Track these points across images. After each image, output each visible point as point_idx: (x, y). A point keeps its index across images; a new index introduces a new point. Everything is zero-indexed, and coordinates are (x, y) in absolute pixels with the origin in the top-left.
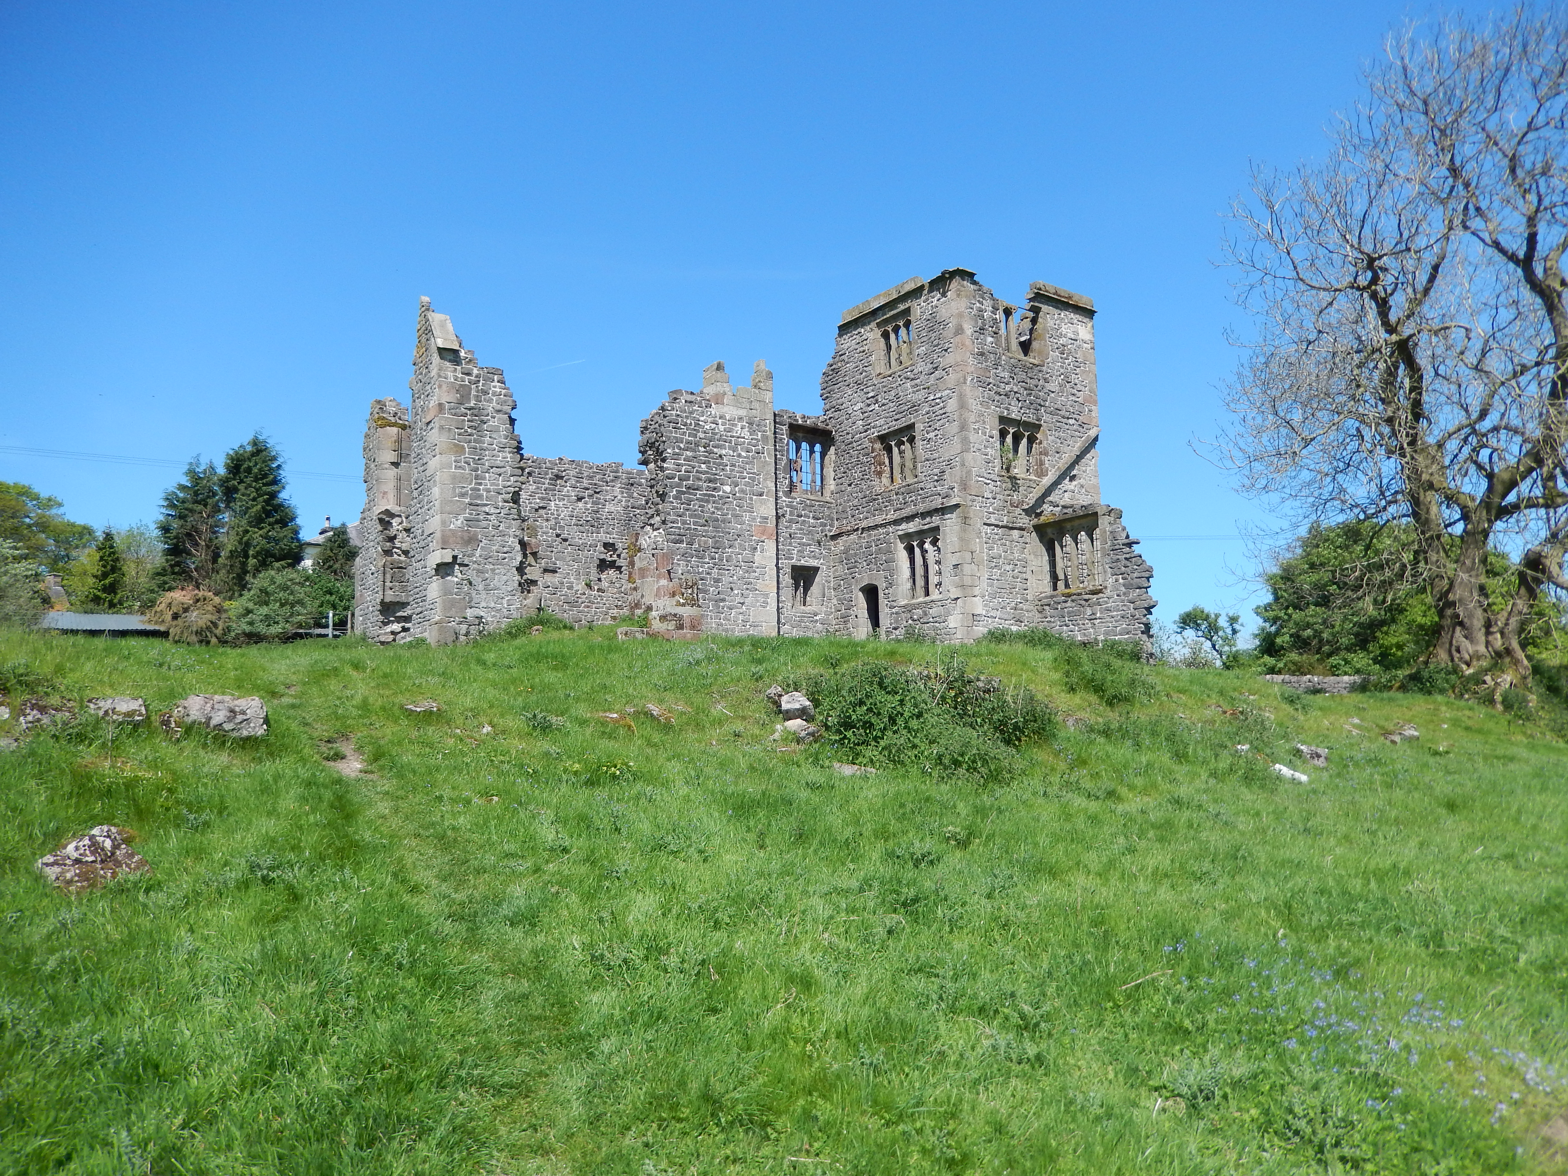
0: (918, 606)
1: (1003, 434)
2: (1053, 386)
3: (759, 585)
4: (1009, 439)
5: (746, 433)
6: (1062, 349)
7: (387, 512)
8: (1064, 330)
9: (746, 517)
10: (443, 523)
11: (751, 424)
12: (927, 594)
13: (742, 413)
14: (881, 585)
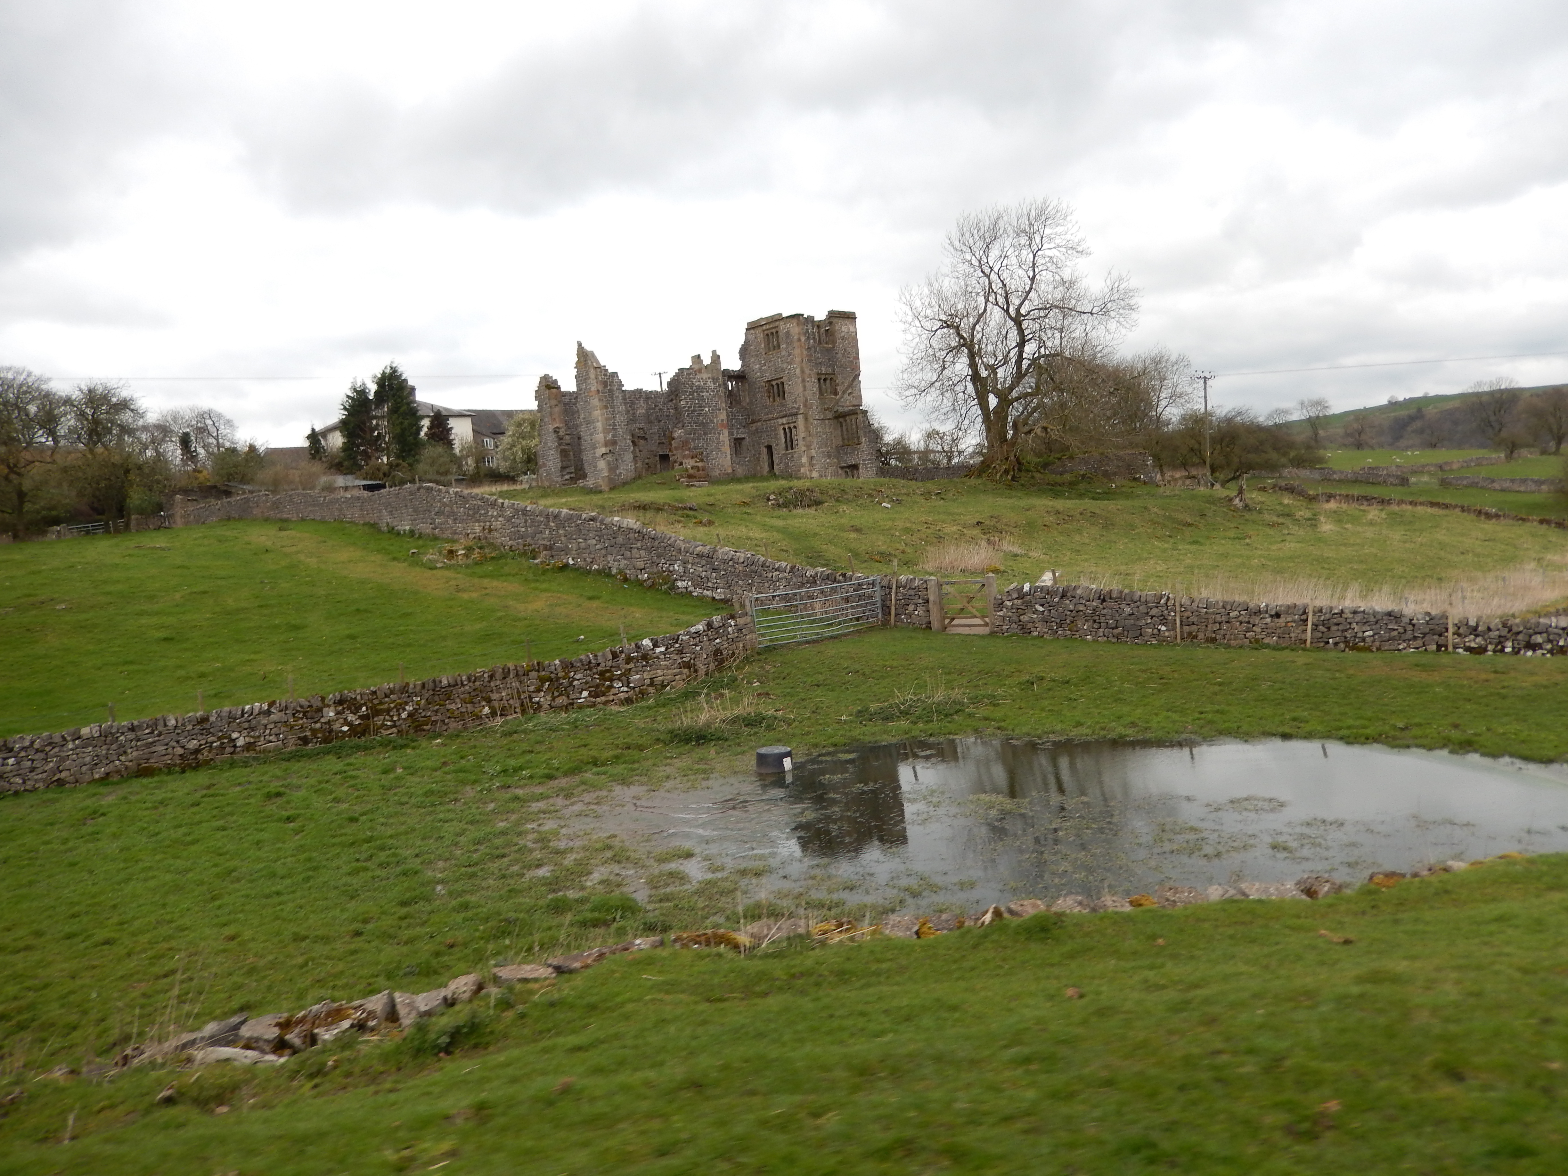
0: (789, 454)
1: (819, 380)
2: (840, 355)
3: (723, 449)
4: (822, 381)
5: (712, 384)
6: (843, 338)
7: (557, 427)
8: (843, 329)
9: (715, 420)
10: (605, 437)
11: (713, 379)
12: (792, 449)
13: (710, 375)
14: (774, 445)
